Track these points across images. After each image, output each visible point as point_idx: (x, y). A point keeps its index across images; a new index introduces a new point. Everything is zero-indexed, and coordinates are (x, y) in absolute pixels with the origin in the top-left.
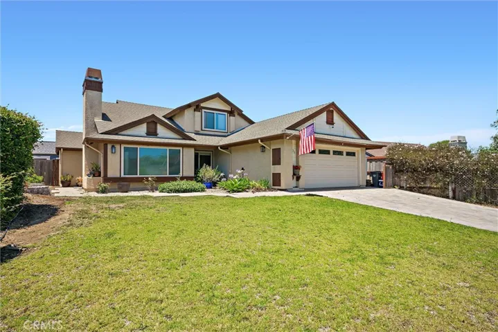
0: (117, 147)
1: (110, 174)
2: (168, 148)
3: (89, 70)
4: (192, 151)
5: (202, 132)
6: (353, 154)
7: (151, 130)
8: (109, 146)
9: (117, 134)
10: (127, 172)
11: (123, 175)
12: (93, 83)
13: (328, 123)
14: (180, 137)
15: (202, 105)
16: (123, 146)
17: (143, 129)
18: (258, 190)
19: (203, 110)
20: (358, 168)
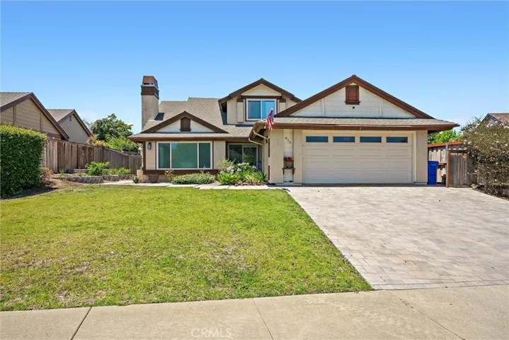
0: (153, 143)
1: (148, 168)
2: (198, 142)
3: (144, 77)
4: (223, 144)
5: (246, 123)
6: (405, 140)
7: (185, 126)
8: (147, 143)
9: (154, 132)
10: (161, 165)
11: (158, 168)
12: (149, 89)
13: (348, 102)
14: (212, 131)
15: (244, 94)
16: (157, 143)
17: (177, 125)
18: (252, 184)
19: (247, 100)
20: (412, 158)
